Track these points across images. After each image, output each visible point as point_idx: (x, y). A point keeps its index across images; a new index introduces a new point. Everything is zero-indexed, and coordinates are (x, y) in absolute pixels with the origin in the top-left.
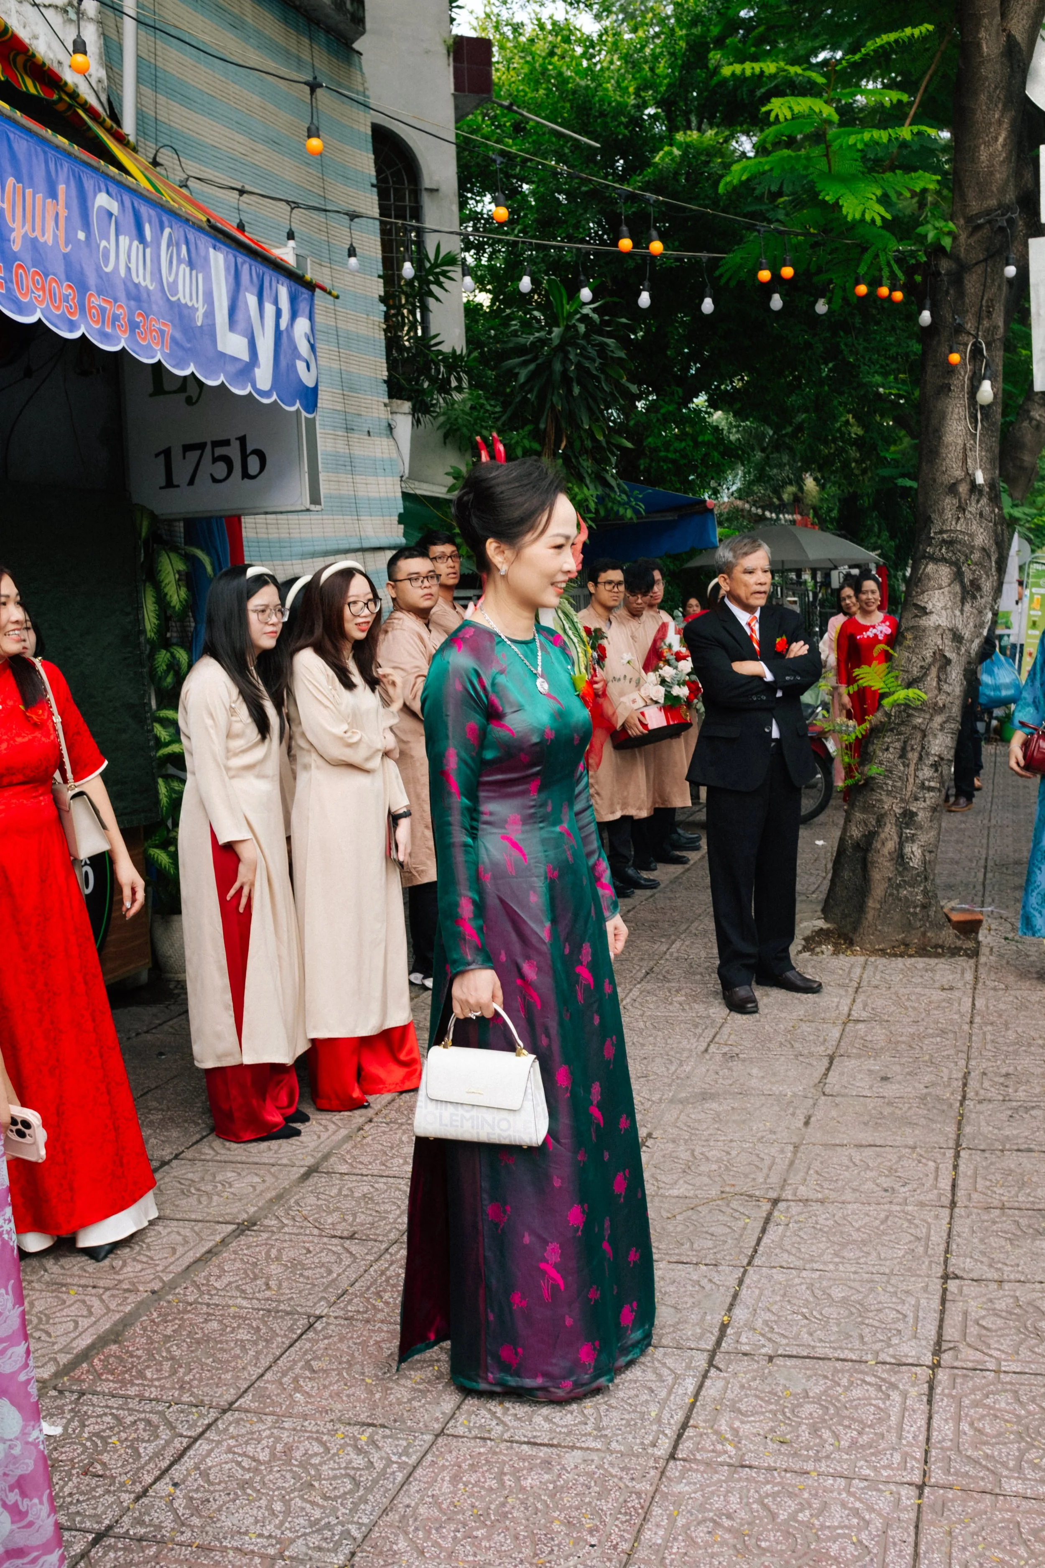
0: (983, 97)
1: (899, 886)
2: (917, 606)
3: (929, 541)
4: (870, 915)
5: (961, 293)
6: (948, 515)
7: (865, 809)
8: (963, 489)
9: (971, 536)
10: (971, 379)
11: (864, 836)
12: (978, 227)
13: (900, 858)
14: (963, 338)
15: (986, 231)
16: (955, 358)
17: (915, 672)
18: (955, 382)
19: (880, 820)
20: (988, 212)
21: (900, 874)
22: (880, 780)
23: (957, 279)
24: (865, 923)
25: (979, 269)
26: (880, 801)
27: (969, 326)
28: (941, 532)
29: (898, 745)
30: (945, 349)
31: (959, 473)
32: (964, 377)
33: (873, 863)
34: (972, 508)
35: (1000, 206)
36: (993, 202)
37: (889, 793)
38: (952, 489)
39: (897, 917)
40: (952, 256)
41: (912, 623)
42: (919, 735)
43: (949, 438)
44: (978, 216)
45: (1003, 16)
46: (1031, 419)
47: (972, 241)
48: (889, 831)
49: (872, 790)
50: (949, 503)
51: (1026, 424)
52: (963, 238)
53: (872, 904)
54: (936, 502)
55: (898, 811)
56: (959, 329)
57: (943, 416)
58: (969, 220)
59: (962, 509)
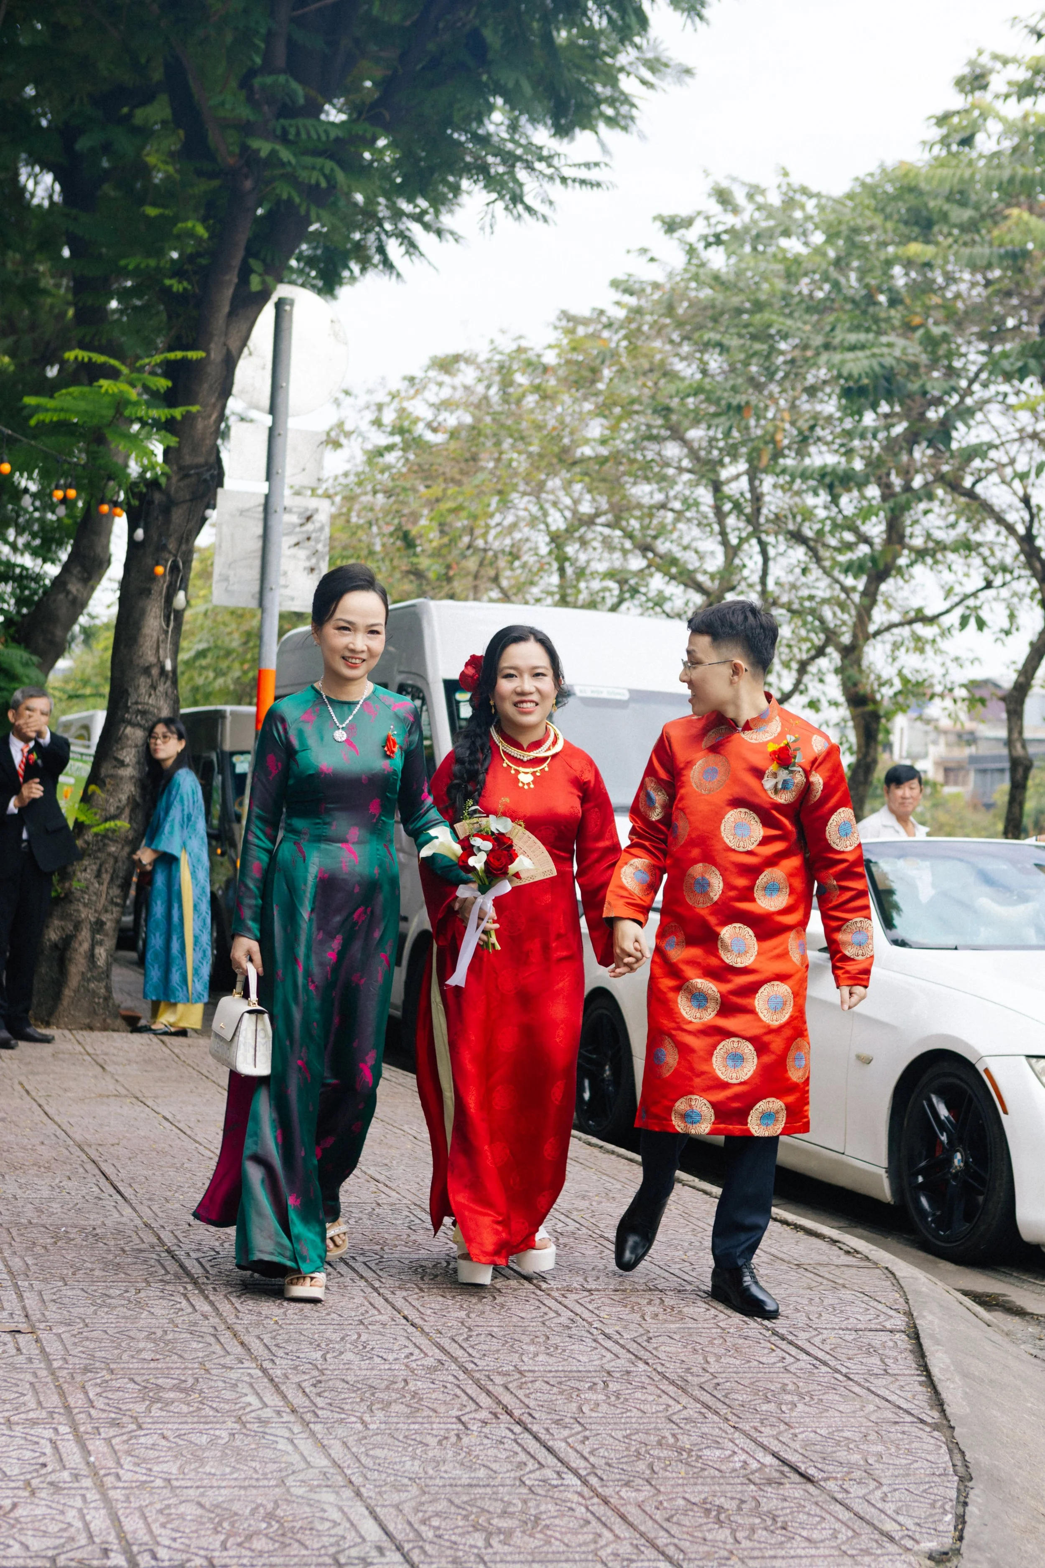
0: (206, 386)
1: (89, 980)
2: (116, 759)
3: (127, 709)
4: (65, 1002)
5: (168, 521)
6: (143, 690)
7: (62, 918)
8: (155, 672)
9: (159, 709)
10: (168, 588)
11: (61, 938)
12: (187, 476)
13: (91, 957)
14: (166, 555)
15: (193, 480)
16: (160, 570)
17: (112, 810)
18: (155, 588)
19: (77, 926)
20: (197, 466)
21: (90, 970)
22: (78, 894)
23: (166, 510)
24: (61, 1008)
25: (185, 506)
26: (78, 911)
27: (172, 546)
28: (137, 703)
29: (95, 867)
30: (149, 561)
31: (152, 659)
32: (162, 586)
33: (70, 960)
34: (161, 688)
35: (206, 464)
36: (201, 460)
37: (85, 905)
38: (147, 671)
39: (86, 1005)
40: (166, 493)
41: (111, 771)
42: (112, 861)
43: (146, 630)
44: (191, 467)
45: (226, 334)
46: (68, 593)
47: (182, 484)
48: (85, 934)
49: (71, 902)
50: (143, 682)
51: (61, 596)
52: (174, 480)
53: (68, 992)
54: (133, 679)
55: (93, 919)
56: (164, 548)
57: (143, 613)
58: (181, 468)
59: (154, 687)
